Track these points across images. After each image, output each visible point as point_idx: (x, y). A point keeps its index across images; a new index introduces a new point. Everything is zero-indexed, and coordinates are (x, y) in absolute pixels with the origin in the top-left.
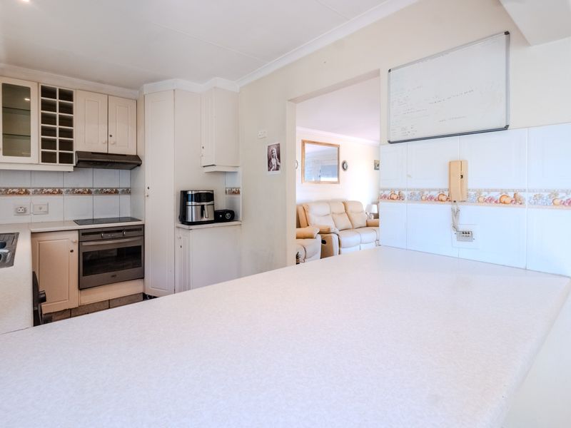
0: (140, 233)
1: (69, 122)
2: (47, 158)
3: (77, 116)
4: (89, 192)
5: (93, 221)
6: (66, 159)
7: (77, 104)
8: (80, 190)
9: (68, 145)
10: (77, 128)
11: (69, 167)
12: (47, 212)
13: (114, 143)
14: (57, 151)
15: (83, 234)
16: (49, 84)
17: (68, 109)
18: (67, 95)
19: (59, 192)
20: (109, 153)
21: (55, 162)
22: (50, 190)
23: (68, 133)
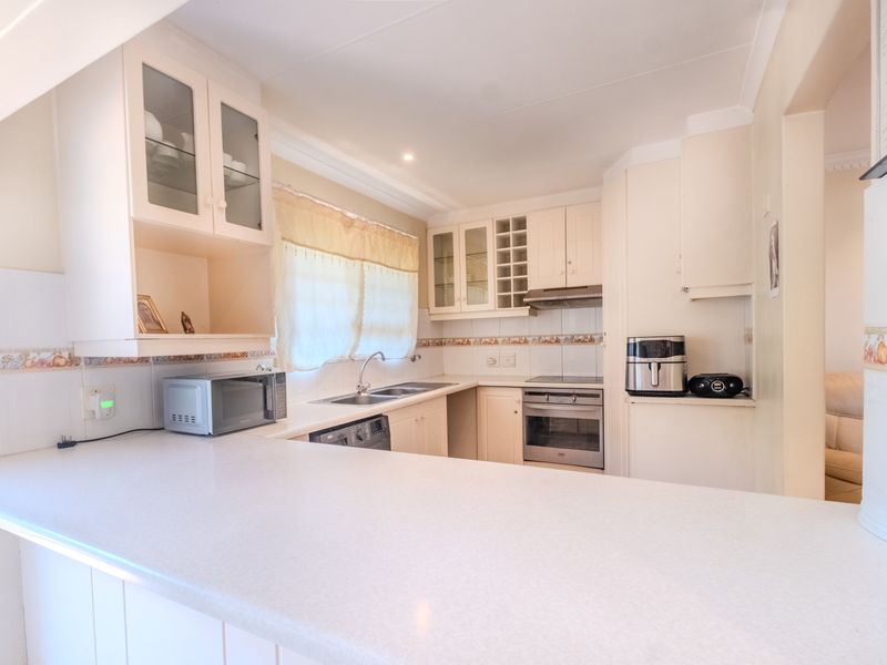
0: (598, 401)
1: (522, 255)
2: (505, 302)
3: (530, 247)
4: (557, 341)
5: (561, 379)
6: (520, 301)
7: (530, 231)
8: (547, 338)
9: (522, 284)
10: (531, 262)
11: (525, 311)
12: (514, 365)
13: (573, 272)
14: (512, 293)
15: (526, 393)
16: (503, 217)
17: (521, 240)
18: (521, 223)
19: (526, 342)
20: (568, 286)
21: (510, 306)
22: (517, 339)
23: (522, 270)
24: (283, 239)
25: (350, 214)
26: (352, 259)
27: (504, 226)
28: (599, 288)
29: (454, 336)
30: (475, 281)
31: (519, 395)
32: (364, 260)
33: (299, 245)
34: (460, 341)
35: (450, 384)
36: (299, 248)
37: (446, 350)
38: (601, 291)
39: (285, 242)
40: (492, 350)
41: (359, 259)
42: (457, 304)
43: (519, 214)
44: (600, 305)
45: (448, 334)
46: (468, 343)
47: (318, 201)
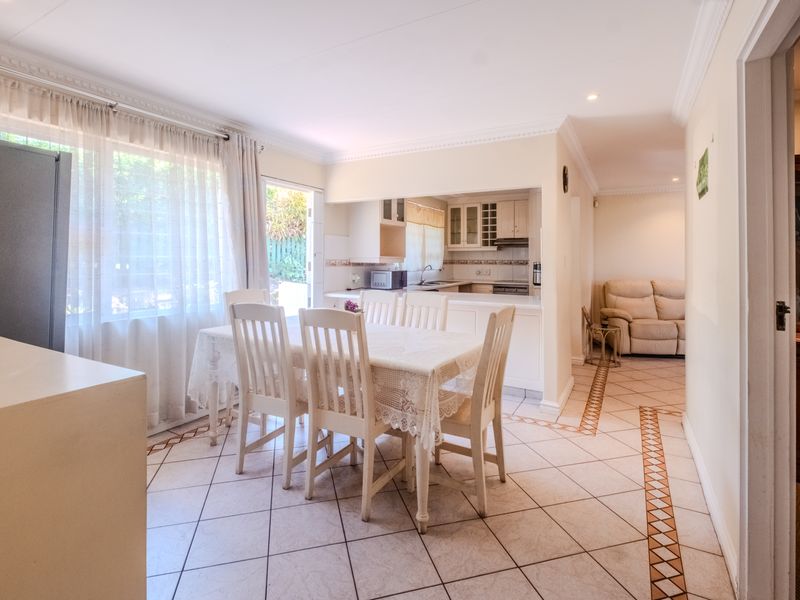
0: (526, 291)
1: (494, 221)
2: (485, 244)
3: (498, 218)
4: (511, 263)
6: (493, 243)
7: (498, 210)
8: (506, 262)
9: (494, 235)
10: (498, 225)
11: (495, 248)
12: (490, 274)
13: (517, 231)
14: (489, 239)
15: (495, 287)
16: (485, 202)
17: (494, 214)
18: (494, 206)
19: (496, 263)
20: (516, 238)
21: (488, 246)
22: (491, 262)
23: (494, 228)
25: (419, 205)
27: (485, 207)
28: (527, 240)
29: (460, 259)
30: (472, 232)
31: (491, 288)
32: (425, 224)
33: (410, 222)
34: (463, 262)
36: (410, 224)
37: (454, 265)
40: (479, 267)
41: (423, 224)
42: (462, 243)
43: (493, 202)
44: (527, 245)
45: (456, 258)
46: (467, 263)
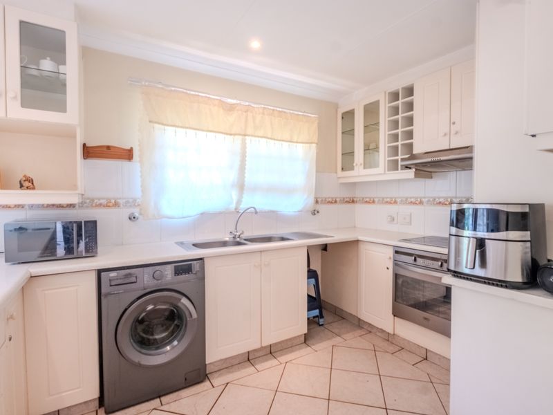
1: (410, 121)
2: (394, 166)
3: (416, 113)
7: (416, 98)
8: (441, 200)
10: (416, 128)
11: (410, 174)
12: (410, 223)
13: (456, 133)
14: (399, 157)
15: (397, 252)
16: (393, 88)
17: (410, 106)
18: (410, 91)
19: (421, 203)
20: (451, 147)
21: (397, 170)
22: (413, 200)
23: (410, 135)
24: (150, 122)
25: (230, 101)
26: (231, 135)
27: (395, 96)
29: (363, 196)
30: (371, 148)
31: (391, 252)
32: (245, 135)
33: (168, 125)
34: (368, 200)
35: (326, 236)
36: (166, 127)
37: (358, 207)
38: (471, 152)
39: (152, 124)
40: (393, 209)
41: (240, 135)
42: (356, 168)
43: (406, 83)
44: (470, 167)
45: (359, 194)
46: (374, 202)
47: (192, 93)
